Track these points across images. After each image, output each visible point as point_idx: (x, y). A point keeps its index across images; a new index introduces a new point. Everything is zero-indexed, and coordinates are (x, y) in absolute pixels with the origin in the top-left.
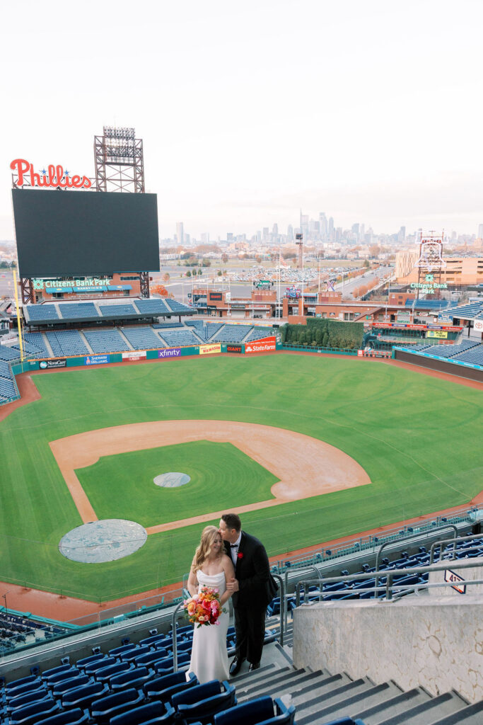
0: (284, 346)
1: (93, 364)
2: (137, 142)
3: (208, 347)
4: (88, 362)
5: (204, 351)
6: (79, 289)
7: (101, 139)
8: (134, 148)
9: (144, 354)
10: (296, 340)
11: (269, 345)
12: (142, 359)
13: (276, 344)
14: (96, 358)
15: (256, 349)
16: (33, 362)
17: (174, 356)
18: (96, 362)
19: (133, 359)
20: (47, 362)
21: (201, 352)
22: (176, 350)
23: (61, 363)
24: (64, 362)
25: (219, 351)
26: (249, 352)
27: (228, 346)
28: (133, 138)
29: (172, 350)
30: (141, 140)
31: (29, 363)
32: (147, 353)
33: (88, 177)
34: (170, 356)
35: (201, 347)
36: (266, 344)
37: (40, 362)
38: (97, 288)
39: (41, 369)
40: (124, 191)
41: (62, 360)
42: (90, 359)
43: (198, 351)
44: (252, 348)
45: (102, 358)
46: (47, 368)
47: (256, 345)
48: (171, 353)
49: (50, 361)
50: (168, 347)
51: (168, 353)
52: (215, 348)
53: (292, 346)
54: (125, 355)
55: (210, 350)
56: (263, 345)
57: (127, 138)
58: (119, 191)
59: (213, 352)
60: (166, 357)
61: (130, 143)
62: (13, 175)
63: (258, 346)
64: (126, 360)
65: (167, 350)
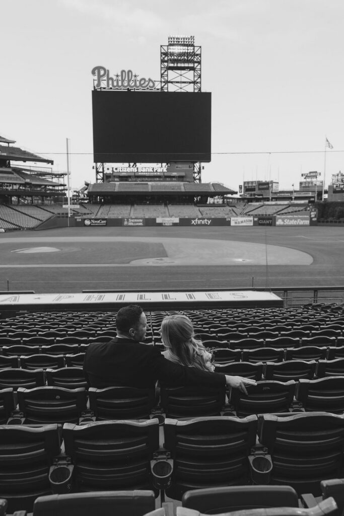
0: (319, 222)
1: (130, 226)
2: (196, 49)
3: (240, 219)
4: (126, 223)
5: (236, 223)
6: (140, 174)
7: (166, 48)
8: (194, 54)
9: (177, 220)
10: (333, 216)
11: (302, 219)
12: (175, 225)
13: (311, 219)
14: (133, 221)
15: (287, 222)
16: (79, 219)
17: (205, 225)
18: (132, 224)
19: (166, 224)
20: (90, 220)
21: (233, 224)
22: (207, 219)
23: (102, 222)
24: (105, 222)
25: (252, 224)
26: (280, 226)
27: (259, 219)
28: (192, 45)
29: (203, 219)
30: (200, 47)
31: (76, 219)
32: (180, 219)
33: (153, 79)
34: (201, 225)
35: (232, 219)
36: (299, 218)
37: (85, 219)
38: (155, 174)
39: (85, 226)
40: (183, 91)
41: (103, 219)
42: (128, 221)
43: (229, 222)
44: (283, 221)
45: (138, 221)
46: (90, 226)
47: (288, 218)
48: (203, 222)
49: (93, 219)
50: (200, 216)
51: (199, 222)
52: (247, 221)
53: (327, 222)
54: (159, 220)
55: (242, 222)
56: (296, 219)
57: (188, 45)
58: (179, 91)
59: (244, 224)
60: (197, 225)
61: (190, 49)
62: (94, 80)
63: (291, 219)
64: (160, 225)
65: (199, 219)
